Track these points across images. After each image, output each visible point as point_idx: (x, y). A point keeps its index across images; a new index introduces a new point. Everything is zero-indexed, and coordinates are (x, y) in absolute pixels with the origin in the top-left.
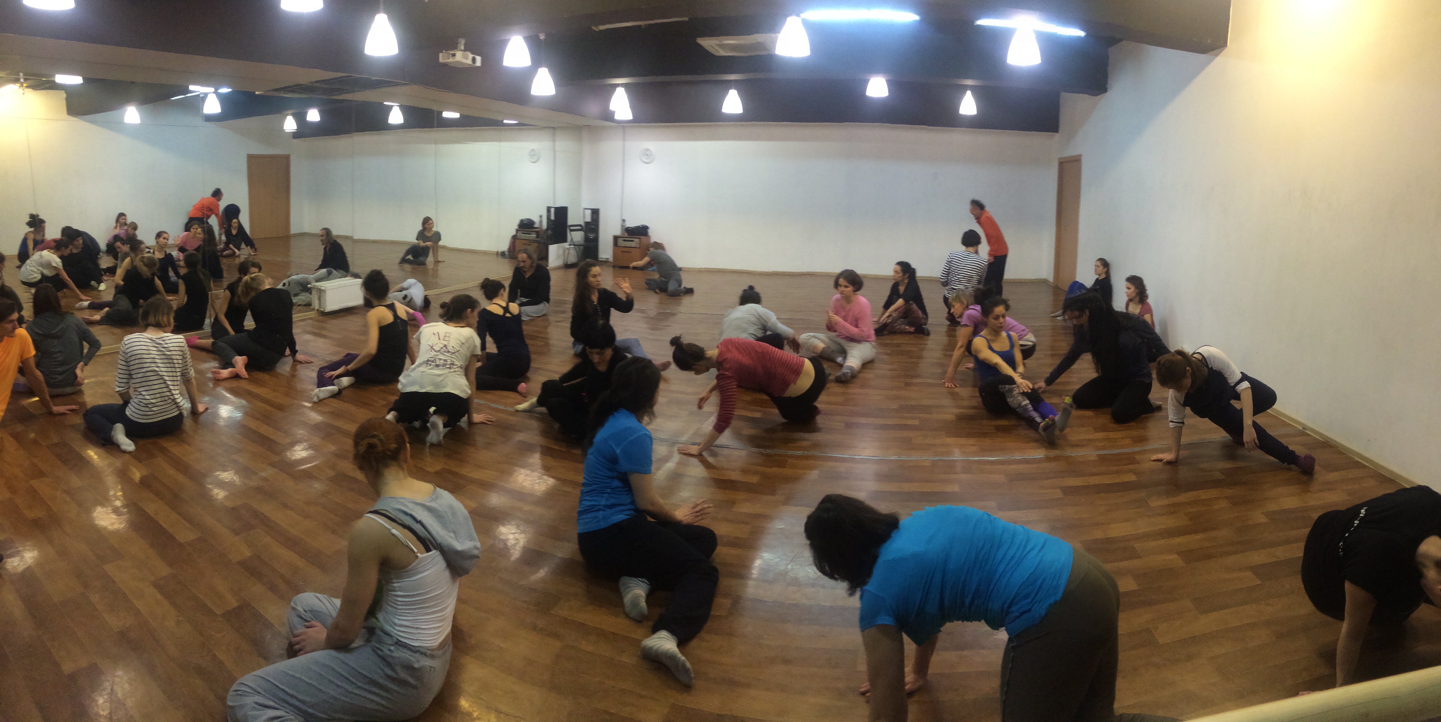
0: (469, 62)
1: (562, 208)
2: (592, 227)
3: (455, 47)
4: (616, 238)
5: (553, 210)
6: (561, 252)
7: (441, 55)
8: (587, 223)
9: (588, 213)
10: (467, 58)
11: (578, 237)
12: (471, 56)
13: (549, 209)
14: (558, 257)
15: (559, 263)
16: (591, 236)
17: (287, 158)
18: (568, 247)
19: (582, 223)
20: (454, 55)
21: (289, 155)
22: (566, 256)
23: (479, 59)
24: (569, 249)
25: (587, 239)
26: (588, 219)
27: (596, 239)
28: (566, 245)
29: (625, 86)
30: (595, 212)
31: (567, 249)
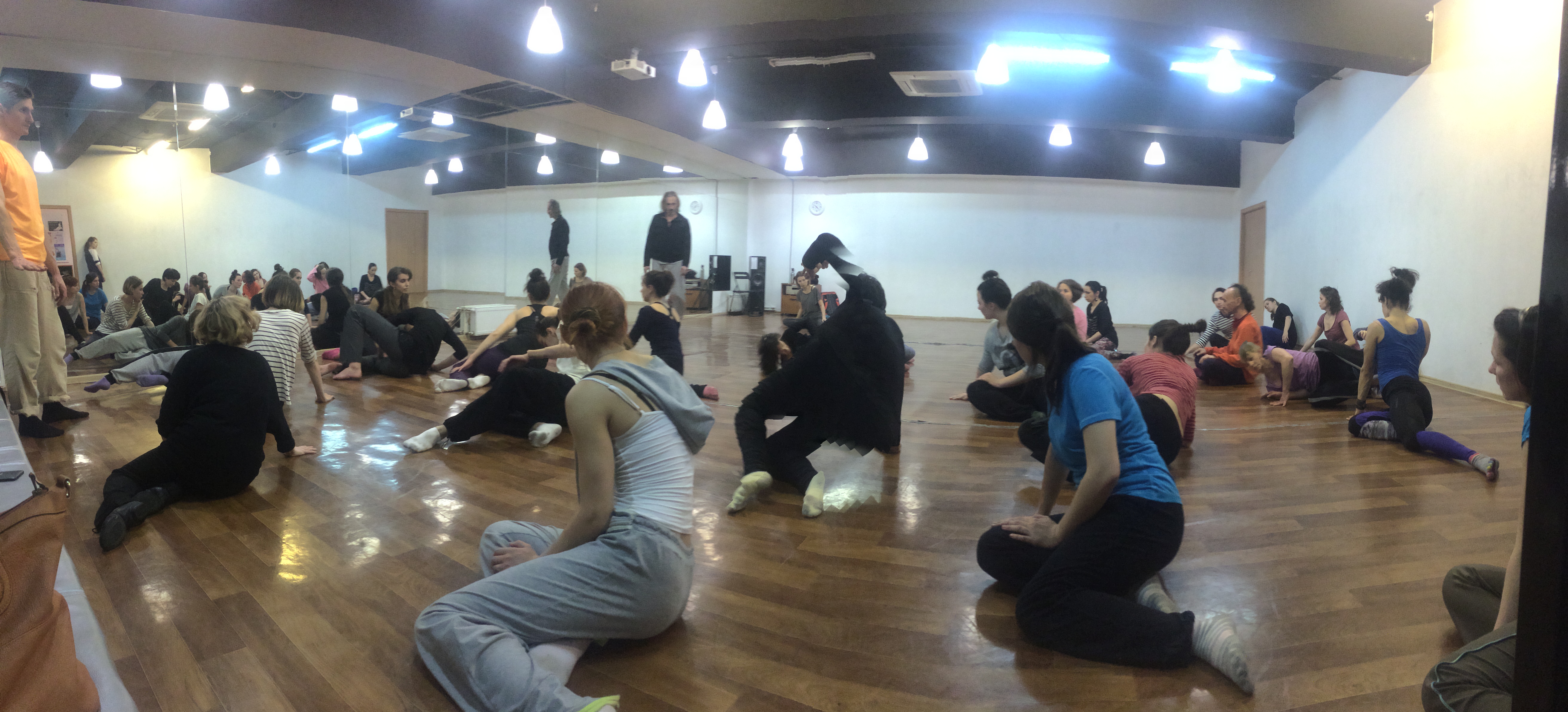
0: (644, 71)
1: (726, 257)
2: (758, 275)
3: (628, 56)
4: (784, 286)
5: (715, 259)
6: (725, 299)
7: (613, 64)
8: (753, 271)
9: (755, 261)
10: (642, 67)
11: (744, 285)
12: (646, 66)
13: (711, 258)
14: (722, 304)
15: (723, 310)
16: (758, 283)
17: (425, 214)
18: (732, 294)
19: (748, 271)
20: (628, 63)
21: (428, 211)
22: (730, 304)
23: (653, 70)
24: (733, 297)
25: (753, 286)
26: (755, 266)
27: (762, 287)
28: (730, 293)
29: (800, 131)
30: (762, 260)
31: (731, 296)
